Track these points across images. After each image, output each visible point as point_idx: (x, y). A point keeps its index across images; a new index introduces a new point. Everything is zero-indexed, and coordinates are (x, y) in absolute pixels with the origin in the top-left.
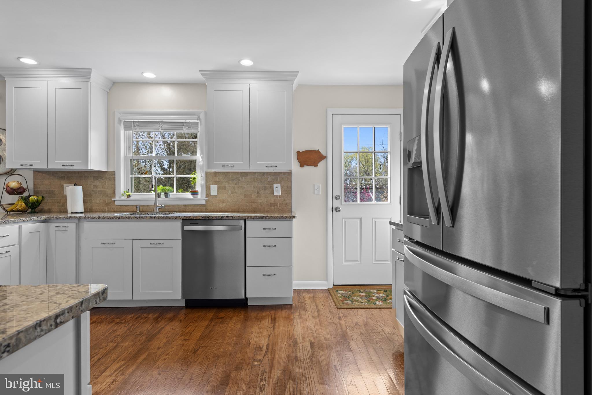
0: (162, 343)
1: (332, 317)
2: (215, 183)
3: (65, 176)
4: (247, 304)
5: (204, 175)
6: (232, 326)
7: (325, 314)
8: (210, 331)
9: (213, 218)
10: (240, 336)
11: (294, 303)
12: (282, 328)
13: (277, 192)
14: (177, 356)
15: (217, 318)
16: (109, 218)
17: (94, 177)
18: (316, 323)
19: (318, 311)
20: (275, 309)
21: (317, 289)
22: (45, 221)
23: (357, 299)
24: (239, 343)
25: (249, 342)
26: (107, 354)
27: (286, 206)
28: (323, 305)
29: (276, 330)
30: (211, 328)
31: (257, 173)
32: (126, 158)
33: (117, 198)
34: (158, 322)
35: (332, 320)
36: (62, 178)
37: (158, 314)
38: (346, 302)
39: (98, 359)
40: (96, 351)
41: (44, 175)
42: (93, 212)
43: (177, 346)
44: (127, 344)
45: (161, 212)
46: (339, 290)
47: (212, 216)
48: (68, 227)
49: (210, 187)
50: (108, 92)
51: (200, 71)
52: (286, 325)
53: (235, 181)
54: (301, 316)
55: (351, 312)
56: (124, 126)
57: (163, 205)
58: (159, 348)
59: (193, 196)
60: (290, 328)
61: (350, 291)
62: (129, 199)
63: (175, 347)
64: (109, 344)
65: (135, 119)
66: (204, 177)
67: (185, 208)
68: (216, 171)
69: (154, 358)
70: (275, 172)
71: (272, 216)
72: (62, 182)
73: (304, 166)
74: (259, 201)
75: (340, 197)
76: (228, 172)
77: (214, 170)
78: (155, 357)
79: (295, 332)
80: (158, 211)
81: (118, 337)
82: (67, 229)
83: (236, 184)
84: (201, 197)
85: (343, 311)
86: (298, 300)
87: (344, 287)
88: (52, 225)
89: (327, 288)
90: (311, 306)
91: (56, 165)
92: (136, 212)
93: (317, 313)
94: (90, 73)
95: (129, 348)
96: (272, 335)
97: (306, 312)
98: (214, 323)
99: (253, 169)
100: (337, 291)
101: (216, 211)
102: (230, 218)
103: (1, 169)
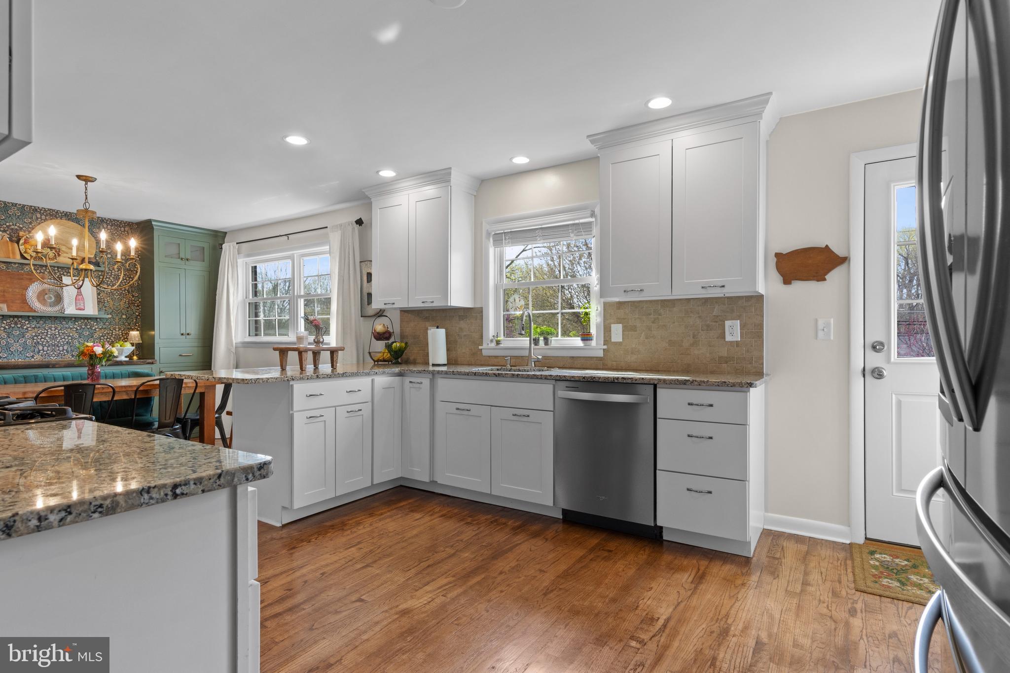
0: (508, 566)
1: (834, 606)
2: (619, 321)
3: (429, 317)
4: (661, 537)
5: (600, 308)
6: (621, 569)
7: (818, 593)
8: (581, 568)
9: (600, 380)
10: (626, 589)
11: (756, 555)
12: (709, 596)
13: (732, 334)
14: (519, 593)
15: (601, 549)
16: (463, 373)
17: (459, 316)
18: (789, 606)
19: (805, 583)
20: (712, 558)
21: (822, 540)
22: (400, 374)
23: (921, 582)
24: (618, 601)
25: (638, 603)
26: (439, 562)
27: (751, 363)
28: (822, 574)
29: (696, 596)
30: (586, 563)
31: (692, 301)
32: (496, 288)
33: (484, 346)
34: (515, 534)
35: (830, 611)
36: (427, 319)
37: (521, 522)
38: (885, 581)
39: (427, 565)
40: (430, 554)
41: (410, 315)
42: (458, 364)
43: (525, 576)
44: (467, 555)
45: (537, 368)
46: (878, 550)
47: (598, 377)
48: (421, 383)
49: (611, 327)
50: (475, 196)
51: (588, 136)
52: (721, 594)
53: (652, 316)
54: (759, 583)
55: (889, 605)
56: (494, 241)
57: (540, 357)
58: (501, 573)
59: (584, 343)
60: (725, 601)
61: (908, 560)
62: (498, 347)
63: (523, 578)
64: (447, 549)
65: (505, 230)
66: (601, 311)
67: (574, 362)
68: (621, 300)
69: (489, 585)
70: (728, 298)
71: (704, 382)
72: (427, 324)
73: (792, 281)
74: (696, 352)
75: (886, 347)
76: (640, 301)
77: (617, 299)
78: (492, 584)
79: (733, 612)
80: (533, 365)
81: (461, 542)
82: (421, 386)
83: (653, 322)
84: (597, 344)
85: (869, 598)
86: (768, 552)
87: (896, 549)
88: (407, 380)
89: (848, 542)
90: (793, 570)
91: (415, 302)
92: (505, 366)
93: (800, 588)
94: (450, 174)
95: (467, 561)
96: (684, 603)
97: (774, 579)
98: (593, 556)
99: (679, 293)
100: (872, 553)
101: (620, 368)
102: (628, 382)
103: (371, 310)
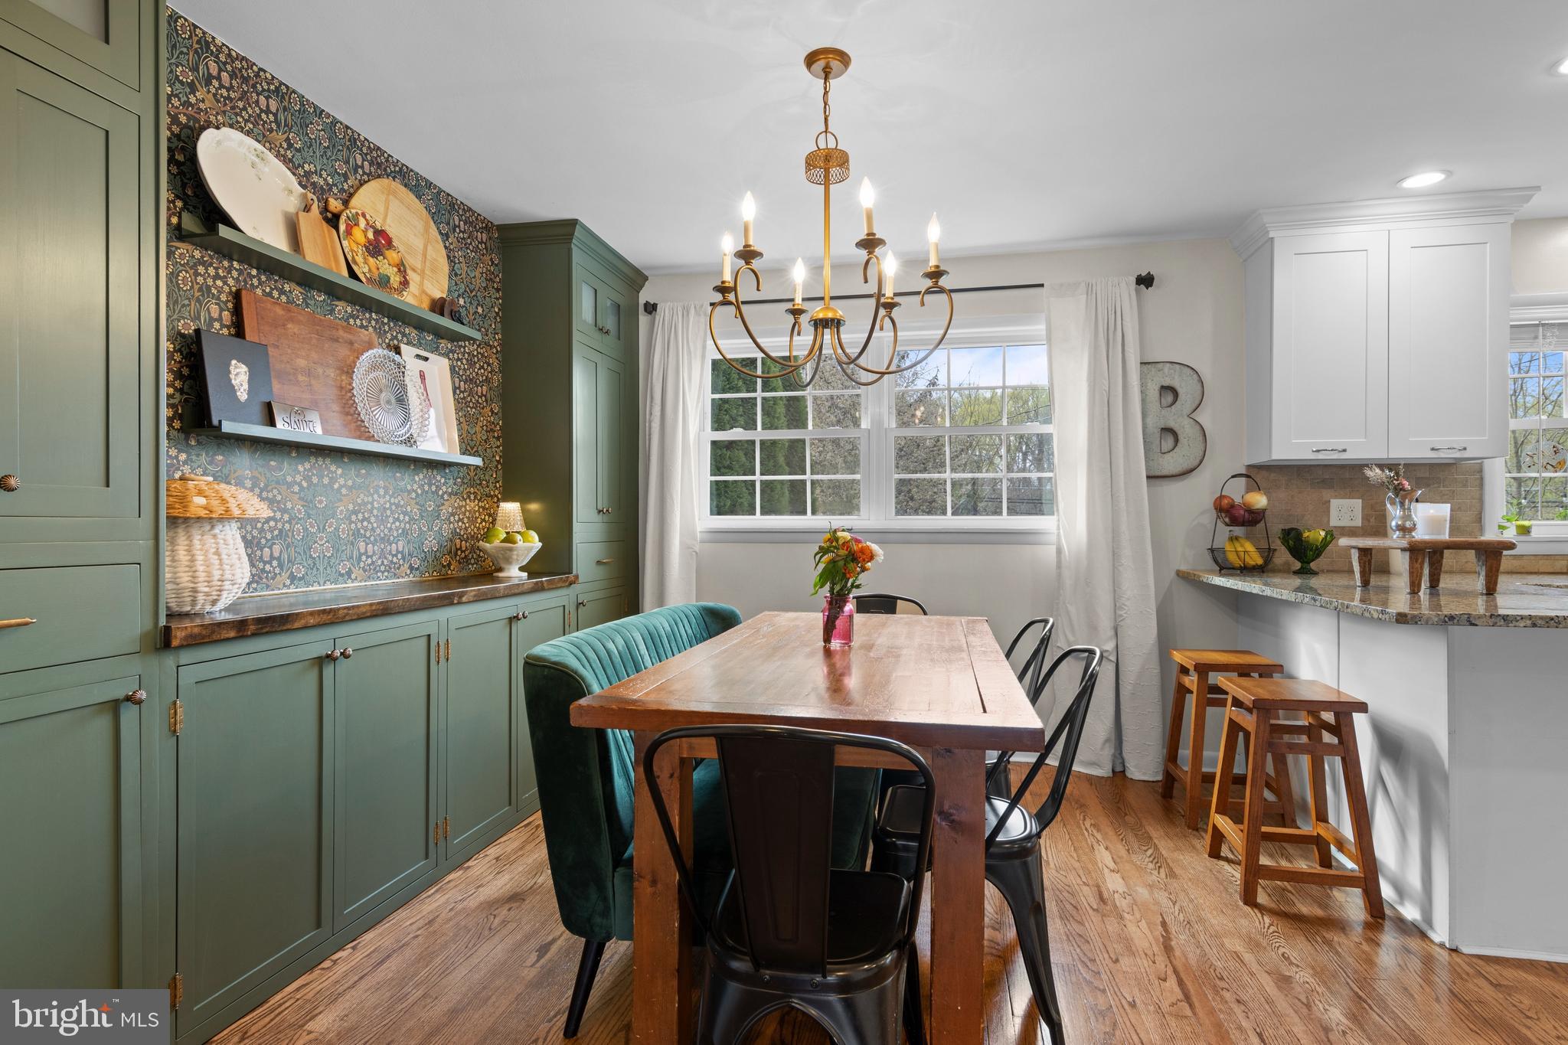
36: (1326, 482)
72: (1326, 494)
103: (1171, 463)
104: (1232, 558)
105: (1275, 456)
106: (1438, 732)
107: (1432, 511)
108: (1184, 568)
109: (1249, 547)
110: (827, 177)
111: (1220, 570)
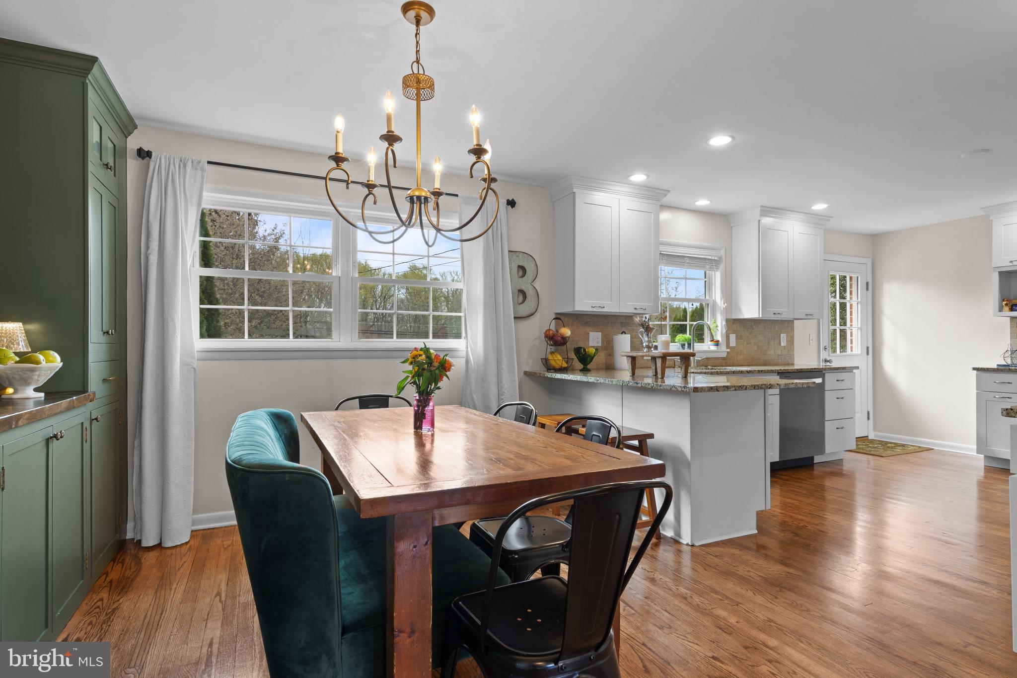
2: (734, 332)
3: (592, 321)
13: (783, 342)
27: (790, 358)
31: (767, 321)
36: (587, 324)
49: (729, 336)
53: (750, 329)
66: (725, 325)
72: (588, 329)
74: (769, 352)
75: (828, 349)
83: (750, 334)
103: (524, 310)
104: (553, 363)
105: (576, 309)
106: (686, 446)
107: (663, 339)
108: (527, 370)
109: (559, 357)
110: (418, 95)
111: (548, 371)
